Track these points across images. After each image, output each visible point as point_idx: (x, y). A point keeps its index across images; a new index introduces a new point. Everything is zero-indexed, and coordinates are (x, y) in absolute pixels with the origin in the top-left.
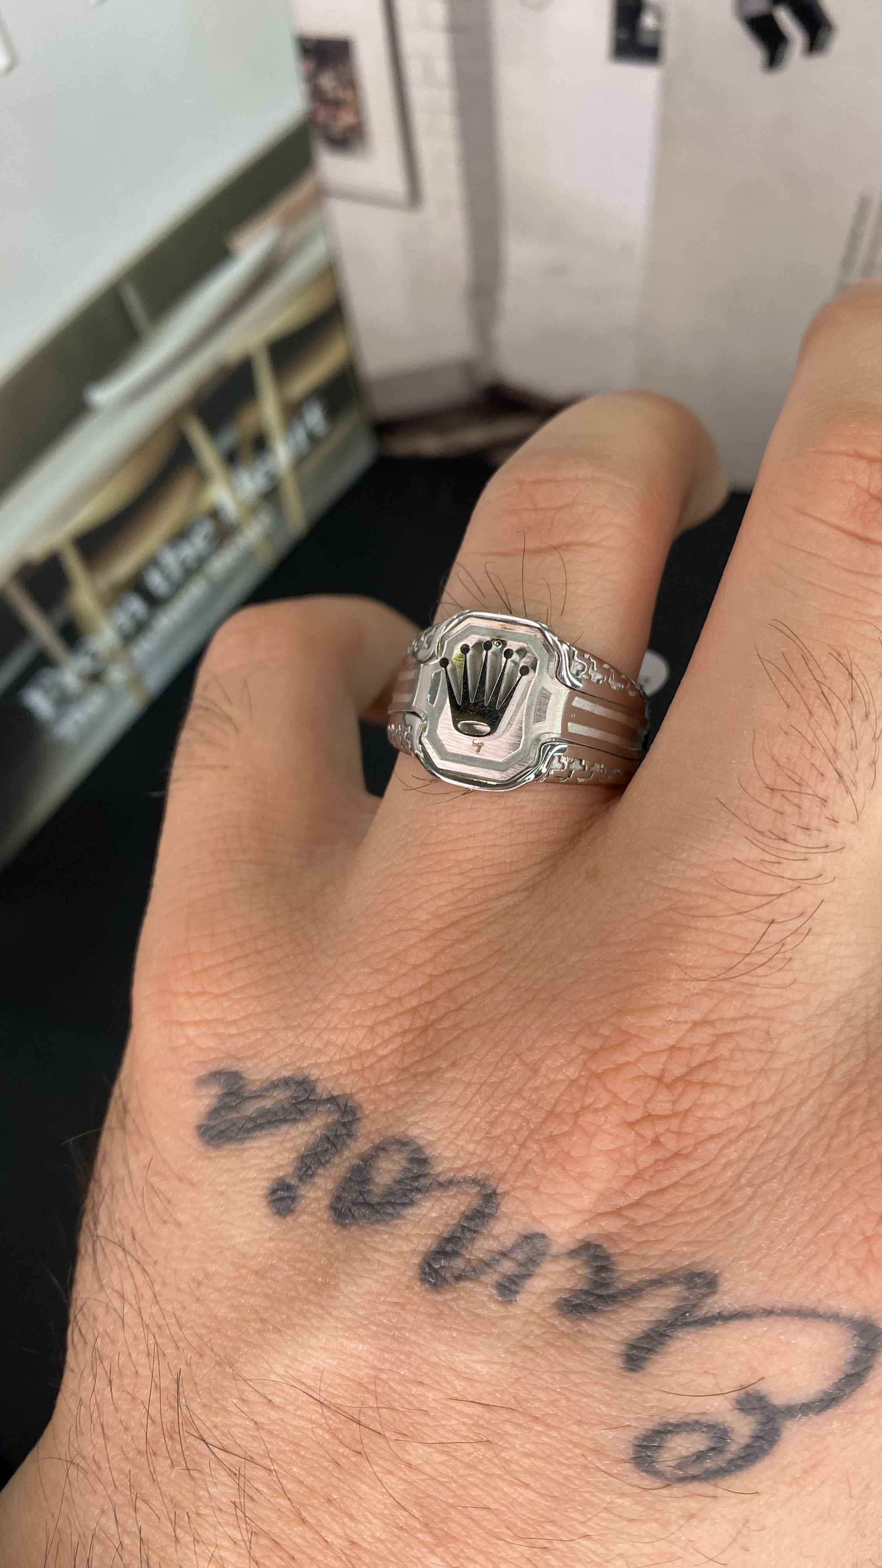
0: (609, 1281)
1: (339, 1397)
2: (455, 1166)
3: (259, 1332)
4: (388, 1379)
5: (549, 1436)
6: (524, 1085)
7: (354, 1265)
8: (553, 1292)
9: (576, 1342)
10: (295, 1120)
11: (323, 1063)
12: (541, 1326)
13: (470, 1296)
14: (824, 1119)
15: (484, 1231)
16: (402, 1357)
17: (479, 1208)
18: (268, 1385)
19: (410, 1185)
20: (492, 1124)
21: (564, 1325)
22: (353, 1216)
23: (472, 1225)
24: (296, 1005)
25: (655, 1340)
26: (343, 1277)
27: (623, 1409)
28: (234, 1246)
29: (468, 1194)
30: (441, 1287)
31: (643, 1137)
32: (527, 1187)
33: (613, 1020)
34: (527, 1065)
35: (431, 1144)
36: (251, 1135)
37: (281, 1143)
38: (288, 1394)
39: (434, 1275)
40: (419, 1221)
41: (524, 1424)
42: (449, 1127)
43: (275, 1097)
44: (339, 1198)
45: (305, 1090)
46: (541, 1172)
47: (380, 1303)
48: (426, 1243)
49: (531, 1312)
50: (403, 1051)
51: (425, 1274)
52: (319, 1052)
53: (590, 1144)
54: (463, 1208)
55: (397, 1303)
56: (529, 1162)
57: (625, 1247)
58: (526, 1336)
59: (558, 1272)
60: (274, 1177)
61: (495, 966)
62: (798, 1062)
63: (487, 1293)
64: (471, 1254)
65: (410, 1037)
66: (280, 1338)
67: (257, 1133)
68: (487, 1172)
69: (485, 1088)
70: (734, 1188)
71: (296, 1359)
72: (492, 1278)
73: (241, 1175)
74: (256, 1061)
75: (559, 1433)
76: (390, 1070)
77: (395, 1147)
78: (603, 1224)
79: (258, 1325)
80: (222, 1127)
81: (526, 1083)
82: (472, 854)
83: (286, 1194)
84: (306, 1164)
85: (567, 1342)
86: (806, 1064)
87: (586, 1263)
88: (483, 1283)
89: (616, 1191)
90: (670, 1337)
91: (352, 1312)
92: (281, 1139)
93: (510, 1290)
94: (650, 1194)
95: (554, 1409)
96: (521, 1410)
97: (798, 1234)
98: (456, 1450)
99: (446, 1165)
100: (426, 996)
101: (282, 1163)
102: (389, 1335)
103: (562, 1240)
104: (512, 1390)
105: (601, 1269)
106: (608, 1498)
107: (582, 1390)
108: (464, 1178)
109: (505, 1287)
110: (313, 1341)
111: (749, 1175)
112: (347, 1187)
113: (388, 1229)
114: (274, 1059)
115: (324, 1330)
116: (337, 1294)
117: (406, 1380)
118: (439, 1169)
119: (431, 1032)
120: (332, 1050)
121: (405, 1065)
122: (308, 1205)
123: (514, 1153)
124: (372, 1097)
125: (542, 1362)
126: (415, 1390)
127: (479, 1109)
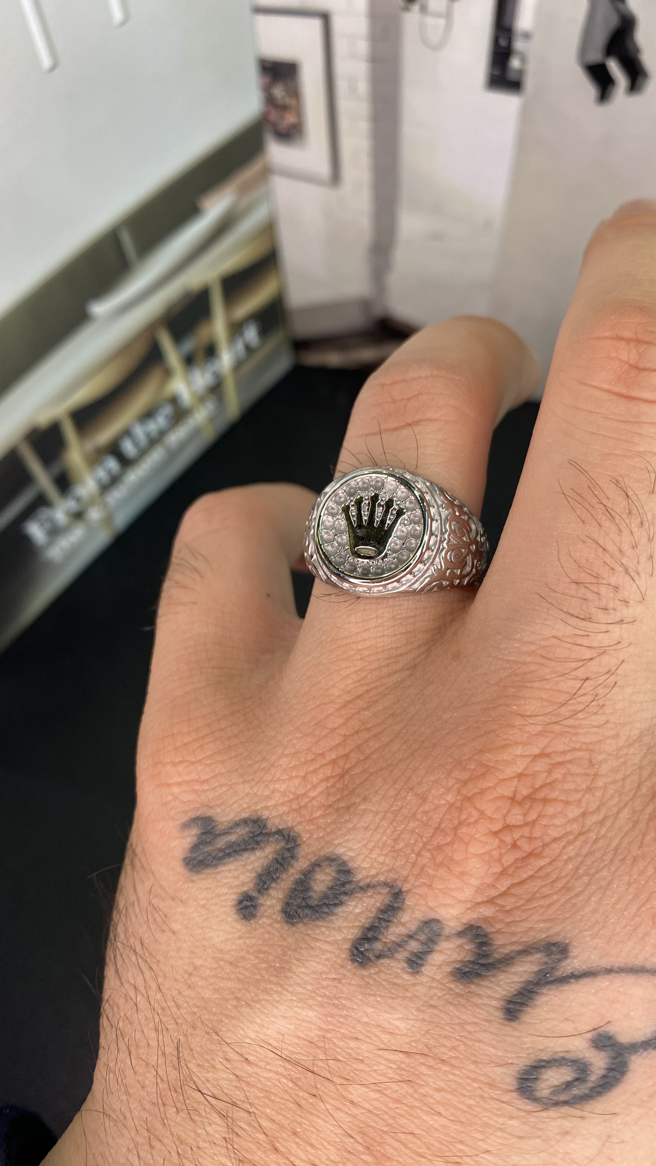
0: (488, 953)
1: (298, 1054)
2: (371, 873)
3: (236, 1007)
4: (332, 1037)
5: (454, 1075)
7: (302, 952)
8: (448, 964)
9: (468, 1000)
10: (253, 848)
11: (271, 805)
12: (443, 990)
13: (388, 970)
14: (637, 822)
15: (395, 920)
16: (341, 1020)
17: (390, 904)
18: (245, 1047)
19: (339, 890)
20: (396, 841)
21: (458, 988)
22: (299, 916)
23: (386, 917)
24: (250, 765)
25: (526, 996)
26: (295, 962)
27: (506, 1051)
28: (214, 945)
29: (381, 894)
30: (367, 964)
31: (504, 842)
32: (424, 884)
33: (476, 757)
34: (418, 795)
35: (352, 858)
36: (222, 862)
37: (244, 866)
38: (259, 1053)
39: (360, 956)
40: (347, 917)
41: (435, 1066)
42: (364, 846)
43: (238, 833)
44: (288, 904)
45: (259, 826)
46: (433, 873)
47: (323, 980)
48: (353, 933)
49: (434, 979)
50: (327, 792)
51: (354, 955)
52: (268, 798)
53: (467, 849)
54: (378, 905)
55: (335, 979)
56: (424, 866)
57: (498, 926)
58: (431, 998)
59: (451, 948)
60: (240, 891)
61: (390, 726)
63: (400, 966)
64: (386, 938)
65: (332, 782)
66: (251, 1011)
67: (227, 860)
68: (394, 877)
69: (389, 815)
70: (575, 877)
71: (263, 1026)
72: (403, 955)
73: (216, 892)
74: (223, 808)
75: (460, 1071)
76: (319, 807)
77: (326, 863)
78: (481, 910)
79: (234, 1003)
80: (201, 858)
81: (418, 809)
82: (368, 643)
83: (249, 904)
84: (262, 880)
85: (461, 1000)
87: (471, 941)
88: (397, 959)
89: (488, 886)
90: (537, 993)
91: (303, 988)
92: (243, 863)
93: (417, 964)
94: (513, 885)
95: (456, 1053)
96: (431, 1055)
97: (625, 910)
98: (385, 1089)
99: (364, 873)
100: (342, 751)
101: (245, 881)
102: (330, 1004)
103: (452, 924)
104: (424, 1040)
105: (482, 944)
106: (501, 1120)
107: (475, 1037)
108: (378, 882)
109: (413, 961)
110: (275, 1012)
111: (585, 867)
112: (293, 895)
113: (325, 924)
114: (236, 806)
115: (283, 1002)
116: (291, 975)
117: (346, 1037)
118: (359, 877)
119: (347, 778)
120: (277, 795)
121: (330, 803)
122: (266, 911)
123: (413, 861)
124: (307, 827)
125: (445, 1017)
126: (352, 1044)
127: (386, 830)
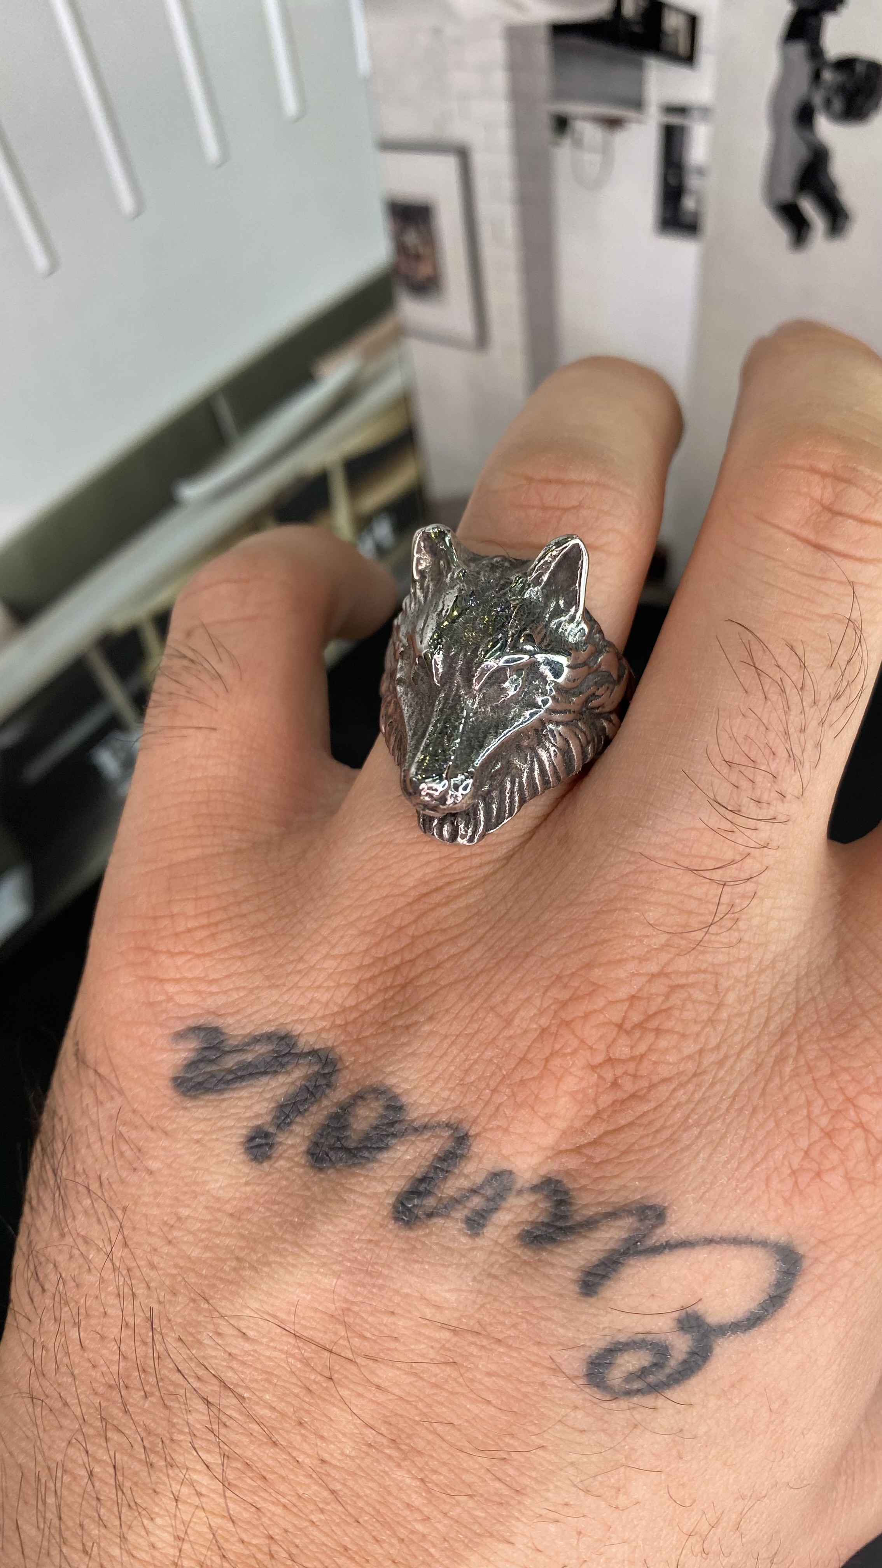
0: (568, 1214)
1: (312, 1329)
2: (430, 1112)
3: (235, 1269)
4: (360, 1311)
5: (511, 1357)
6: (498, 1035)
7: (330, 1205)
8: (516, 1224)
9: (536, 1269)
10: (276, 1072)
11: (306, 1019)
12: (506, 1256)
13: (441, 1231)
14: (759, 1066)
15: (456, 1171)
16: (374, 1290)
17: (451, 1150)
18: (244, 1320)
19: (386, 1131)
20: (467, 1072)
21: (527, 1254)
22: (330, 1160)
23: (445, 1166)
24: (281, 966)
25: (609, 1267)
26: (320, 1217)
27: (578, 1331)
28: (209, 1191)
29: (440, 1137)
30: (414, 1224)
31: (604, 1079)
32: (499, 1127)
33: (582, 973)
34: (501, 1016)
35: (407, 1092)
36: (231, 1086)
37: (260, 1093)
38: (261, 1327)
39: (407, 1213)
40: (394, 1164)
41: (488, 1346)
42: (424, 1077)
43: (257, 1051)
44: (316, 1144)
45: (288, 1045)
46: (512, 1114)
47: (354, 1241)
48: (399, 1185)
49: (496, 1243)
50: (384, 1006)
51: (398, 1212)
52: (303, 1008)
53: (557, 1085)
54: (436, 1151)
55: (370, 1241)
56: (500, 1104)
57: (583, 1182)
58: (492, 1266)
59: (521, 1206)
60: (252, 1125)
61: (472, 928)
62: (740, 1015)
63: (457, 1227)
64: (442, 1193)
65: (391, 993)
66: (257, 1275)
67: (237, 1085)
68: (460, 1117)
69: (461, 1039)
70: (682, 1128)
71: (271, 1295)
72: (460, 1214)
73: (219, 1124)
74: (238, 1018)
75: (520, 1353)
76: (371, 1024)
77: (372, 1096)
78: (563, 1160)
79: (234, 1264)
81: (499, 1033)
83: (263, 1141)
84: (284, 1113)
85: (528, 1269)
86: (746, 1017)
87: (547, 1198)
88: (453, 1218)
89: (576, 1131)
90: (623, 1264)
91: (327, 1250)
92: (261, 1090)
93: (479, 1224)
94: (606, 1133)
95: (516, 1332)
96: (485, 1333)
97: (737, 1169)
98: (423, 1371)
99: (421, 1111)
100: (405, 958)
101: (261, 1112)
102: (362, 1270)
103: (527, 1176)
104: (477, 1316)
105: (560, 1203)
106: (563, 1412)
107: (542, 1314)
108: (438, 1123)
109: (474, 1221)
110: (288, 1278)
111: (696, 1117)
112: (325, 1133)
113: (364, 1172)
114: (257, 1016)
115: (300, 1266)
116: (313, 1233)
117: (378, 1311)
118: (415, 1115)
119: (409, 990)
120: (316, 1007)
121: (385, 1019)
122: (285, 1151)
123: (487, 1098)
124: (353, 1049)
125: (506, 1289)
126: (386, 1319)
127: (455, 1058)
